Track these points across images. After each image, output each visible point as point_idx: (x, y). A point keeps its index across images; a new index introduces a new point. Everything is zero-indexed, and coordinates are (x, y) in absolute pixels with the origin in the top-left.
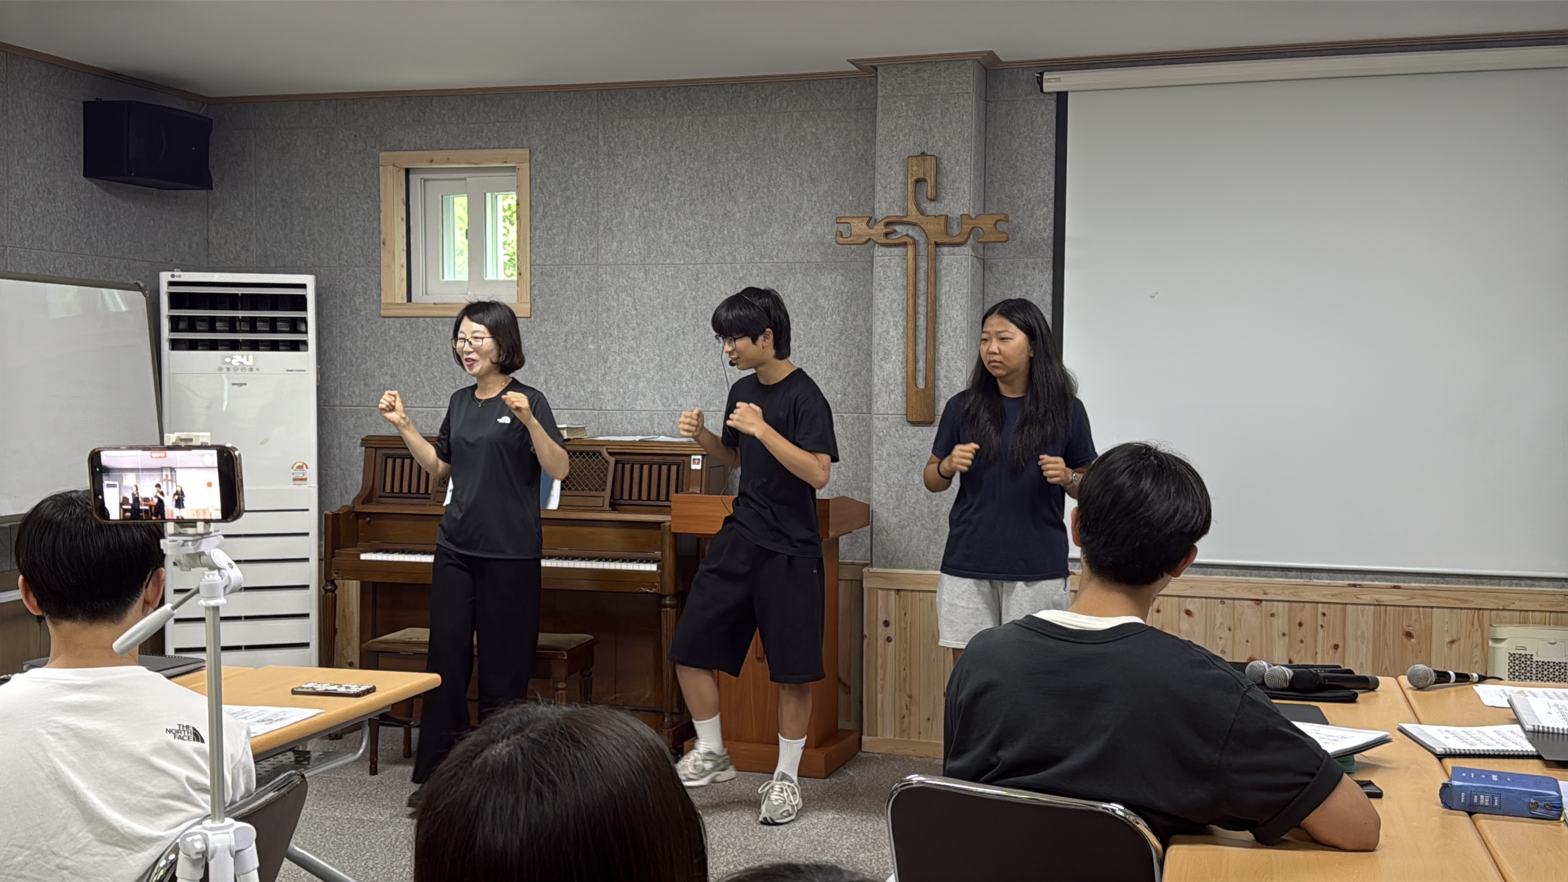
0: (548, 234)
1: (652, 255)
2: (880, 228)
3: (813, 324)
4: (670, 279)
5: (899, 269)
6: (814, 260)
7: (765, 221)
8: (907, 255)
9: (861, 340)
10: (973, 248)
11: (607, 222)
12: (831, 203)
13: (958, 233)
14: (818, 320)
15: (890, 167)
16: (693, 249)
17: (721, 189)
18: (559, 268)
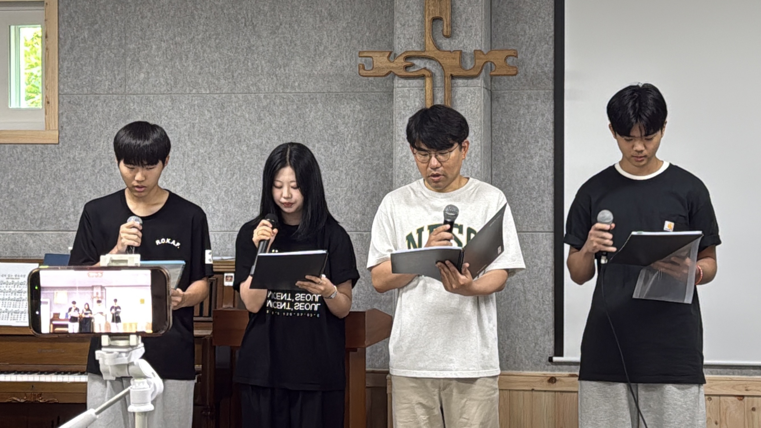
0: (76, 65)
1: (179, 86)
2: (400, 62)
3: (333, 150)
4: (196, 107)
5: (418, 99)
6: (334, 90)
7: (287, 54)
8: (425, 86)
9: (379, 163)
10: (485, 82)
11: (134, 54)
12: (349, 38)
13: (472, 66)
14: (338, 146)
15: (408, 7)
16: (218, 79)
17: (245, 25)
18: (87, 97)
